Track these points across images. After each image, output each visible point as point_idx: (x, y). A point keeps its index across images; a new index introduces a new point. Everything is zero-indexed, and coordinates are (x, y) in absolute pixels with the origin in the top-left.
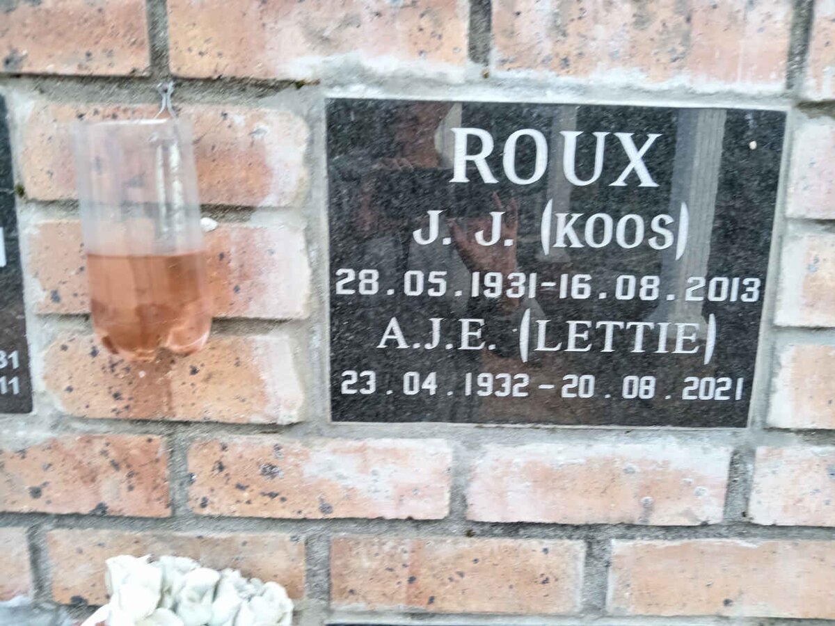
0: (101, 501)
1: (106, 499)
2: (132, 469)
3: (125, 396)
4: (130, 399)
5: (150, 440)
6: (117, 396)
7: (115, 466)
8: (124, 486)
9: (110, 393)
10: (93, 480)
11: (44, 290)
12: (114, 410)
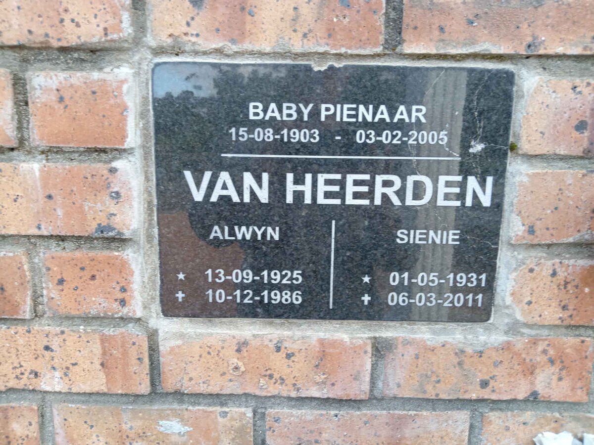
0: (536, 389)
1: (540, 388)
2: (564, 364)
3: (571, 307)
4: (574, 309)
5: (583, 342)
6: (564, 308)
7: (552, 362)
8: (555, 378)
9: (560, 305)
10: (532, 373)
11: (524, 225)
12: (560, 318)
